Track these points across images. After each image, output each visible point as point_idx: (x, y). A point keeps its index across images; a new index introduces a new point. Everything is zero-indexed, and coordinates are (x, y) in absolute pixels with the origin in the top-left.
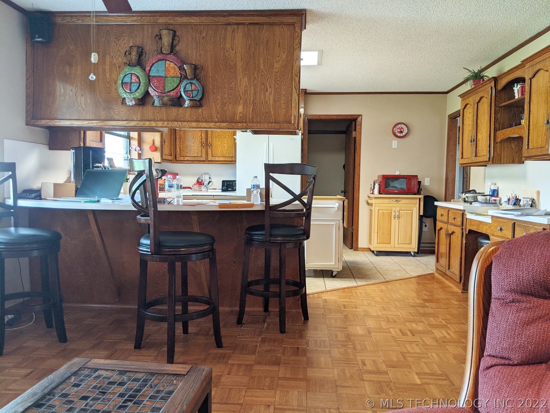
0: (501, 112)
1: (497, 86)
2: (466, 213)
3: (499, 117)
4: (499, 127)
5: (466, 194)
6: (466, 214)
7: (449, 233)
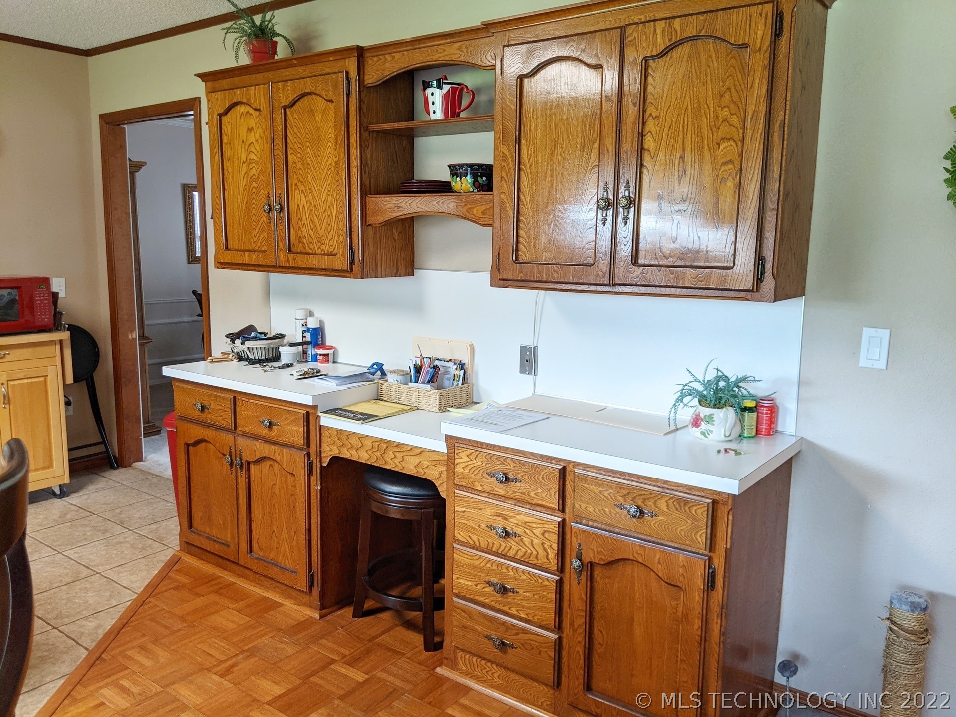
0: (372, 144)
1: (362, 73)
2: (320, 414)
3: (369, 156)
4: (370, 182)
5: (246, 342)
6: (320, 416)
7: (245, 458)
